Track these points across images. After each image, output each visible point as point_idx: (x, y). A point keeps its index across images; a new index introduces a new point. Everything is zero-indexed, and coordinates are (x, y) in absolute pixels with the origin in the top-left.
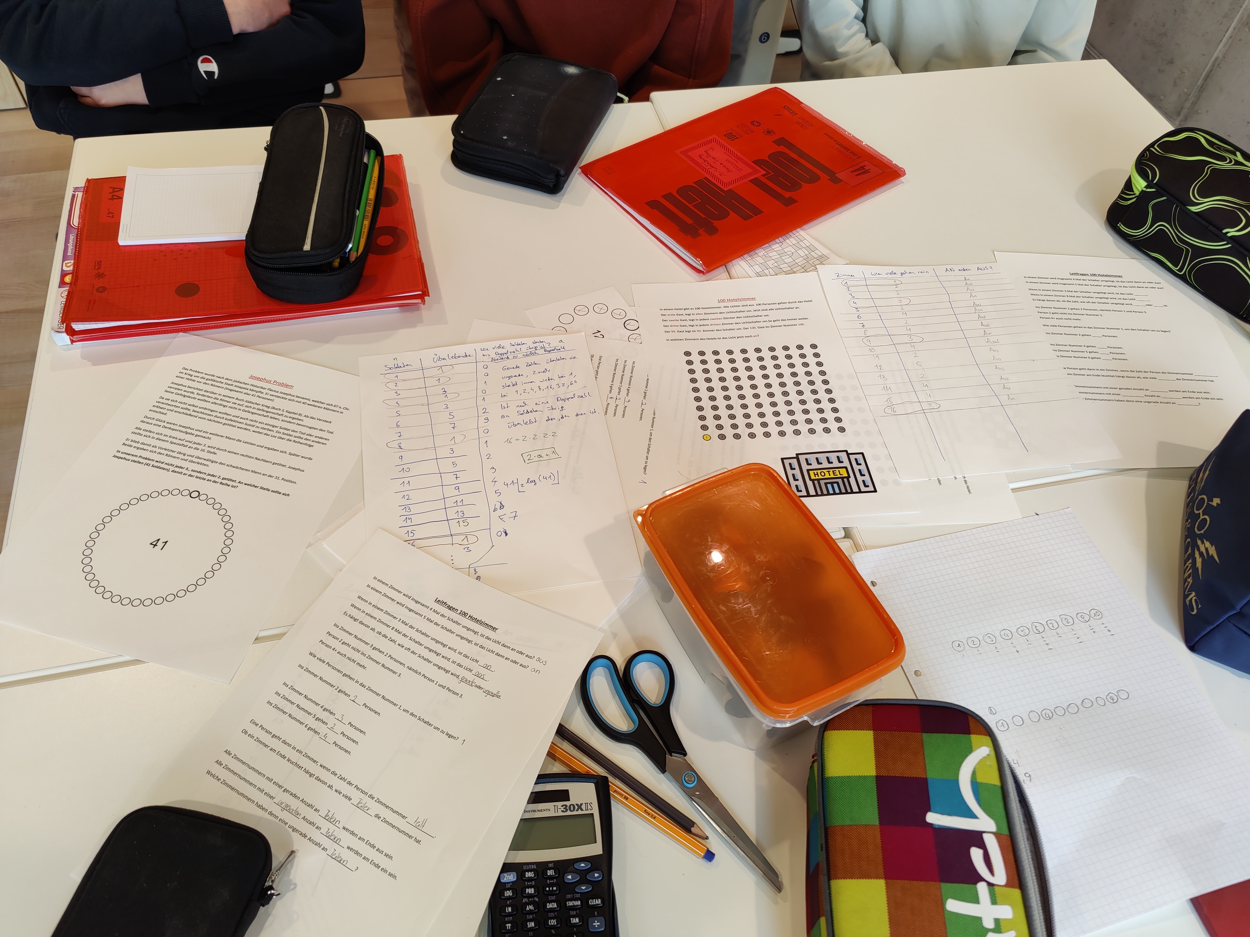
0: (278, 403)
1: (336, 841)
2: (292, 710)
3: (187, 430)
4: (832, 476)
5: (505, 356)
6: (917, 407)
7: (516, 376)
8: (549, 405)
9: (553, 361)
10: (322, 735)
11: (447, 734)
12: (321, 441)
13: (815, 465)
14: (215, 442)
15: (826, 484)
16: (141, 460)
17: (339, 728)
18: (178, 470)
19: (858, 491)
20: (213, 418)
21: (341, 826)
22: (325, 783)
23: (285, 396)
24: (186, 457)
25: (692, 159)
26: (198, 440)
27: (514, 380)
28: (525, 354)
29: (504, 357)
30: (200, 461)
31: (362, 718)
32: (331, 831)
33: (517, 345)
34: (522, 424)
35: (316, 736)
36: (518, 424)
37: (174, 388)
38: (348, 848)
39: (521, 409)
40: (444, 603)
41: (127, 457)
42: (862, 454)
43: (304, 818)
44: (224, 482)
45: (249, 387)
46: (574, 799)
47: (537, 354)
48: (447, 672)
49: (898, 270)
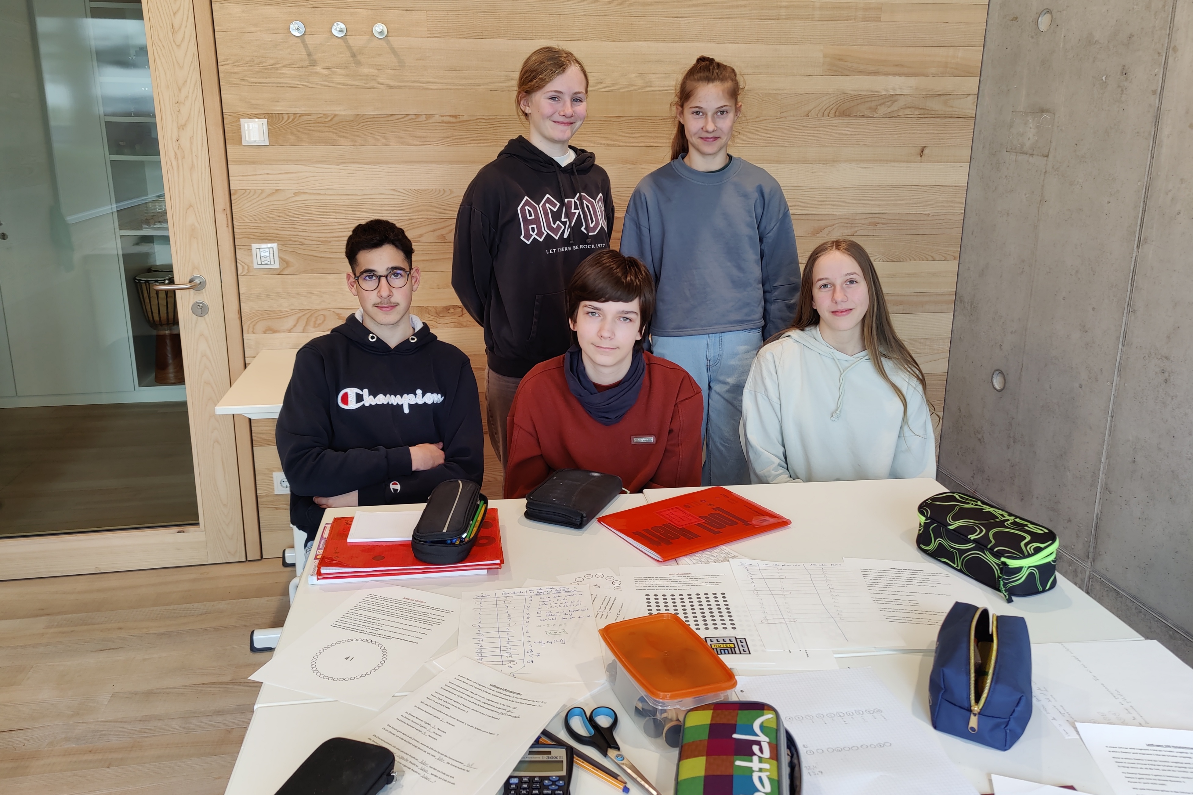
0: (416, 608)
1: (425, 771)
2: (410, 723)
3: (368, 617)
4: (725, 647)
6: (783, 621)
7: (547, 601)
8: (564, 613)
9: (569, 596)
10: (423, 732)
11: (489, 733)
12: (437, 623)
13: (715, 642)
14: (382, 622)
15: (720, 650)
16: (344, 627)
17: (432, 730)
18: (362, 632)
19: (739, 653)
20: (382, 613)
21: (429, 766)
22: (423, 750)
23: (420, 606)
24: (366, 627)
25: (662, 516)
26: (373, 621)
27: (546, 603)
28: (554, 593)
29: (542, 594)
30: (373, 629)
31: (444, 727)
32: (423, 768)
33: (550, 589)
34: (548, 620)
35: (420, 733)
36: (546, 620)
37: (365, 601)
38: (431, 774)
39: (548, 614)
40: (494, 686)
41: (337, 626)
42: (745, 639)
43: (410, 762)
44: (385, 637)
45: (402, 602)
46: (553, 755)
47: (560, 593)
48: (492, 711)
49: (781, 564)
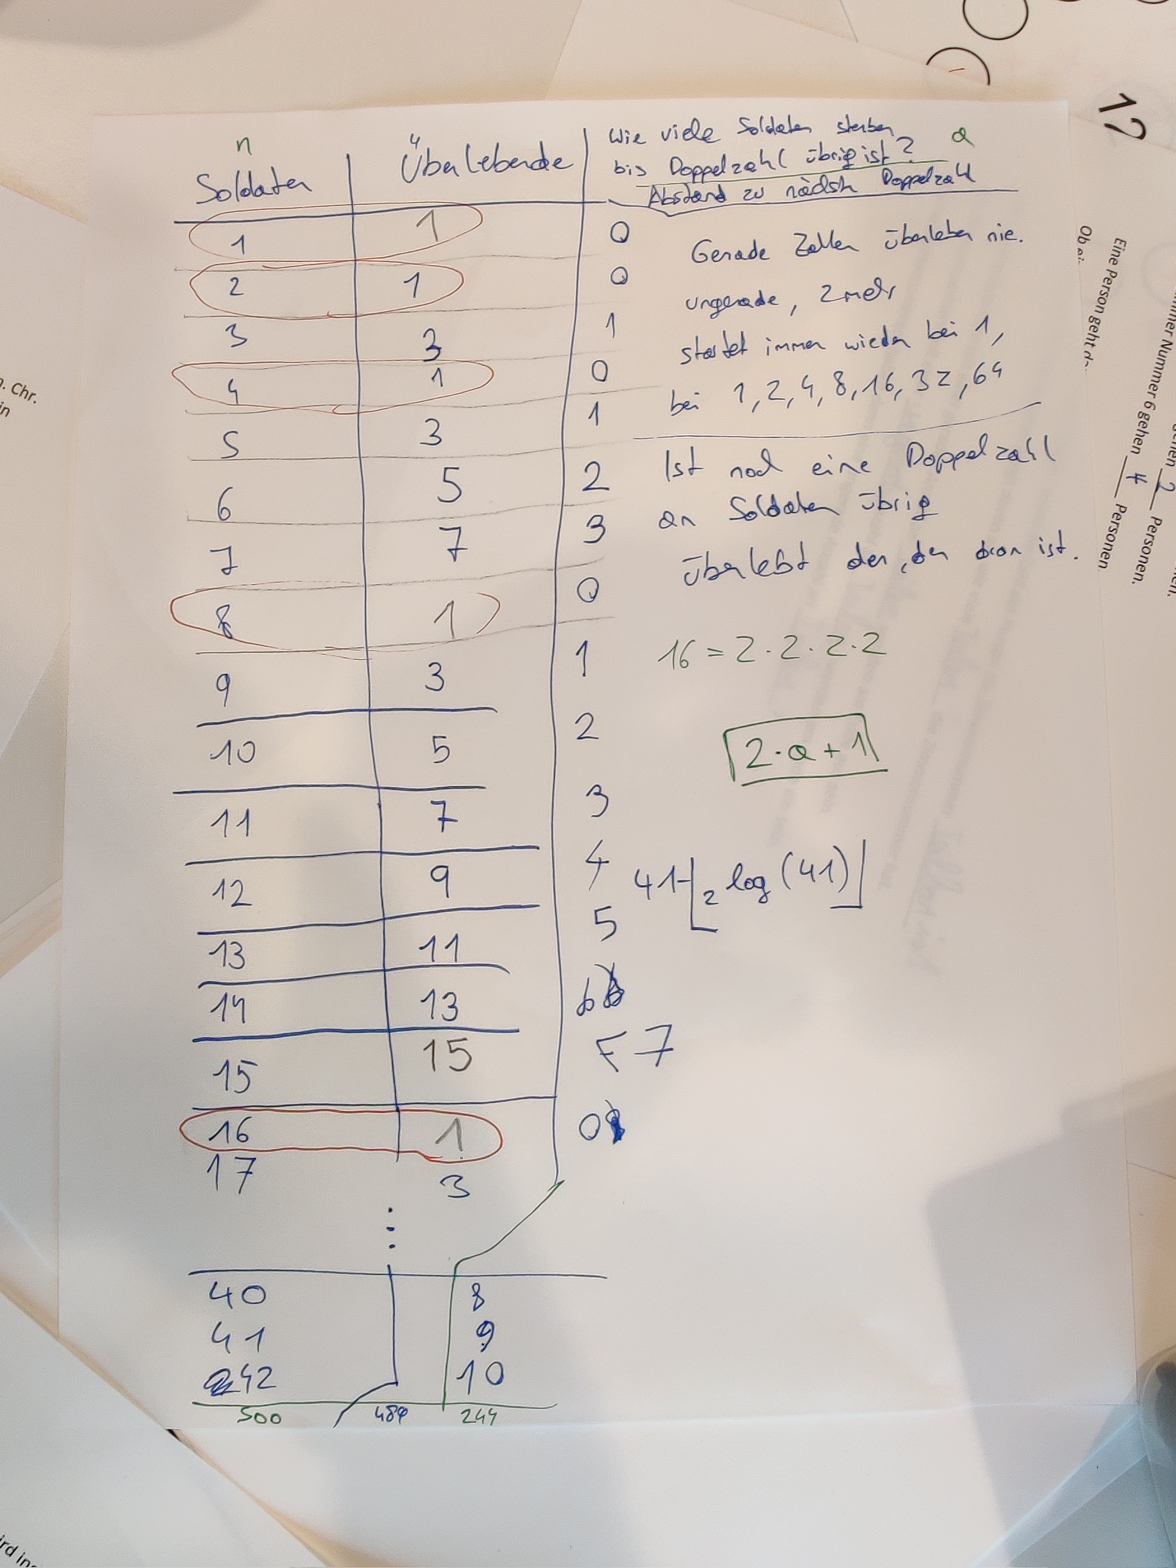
5: (709, 186)
7: (743, 302)
8: (868, 482)
9: (915, 238)
27: (734, 318)
28: (799, 184)
29: (703, 190)
33: (770, 131)
34: (746, 569)
36: (729, 567)
39: (749, 489)
47: (847, 192)
